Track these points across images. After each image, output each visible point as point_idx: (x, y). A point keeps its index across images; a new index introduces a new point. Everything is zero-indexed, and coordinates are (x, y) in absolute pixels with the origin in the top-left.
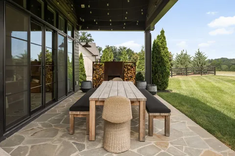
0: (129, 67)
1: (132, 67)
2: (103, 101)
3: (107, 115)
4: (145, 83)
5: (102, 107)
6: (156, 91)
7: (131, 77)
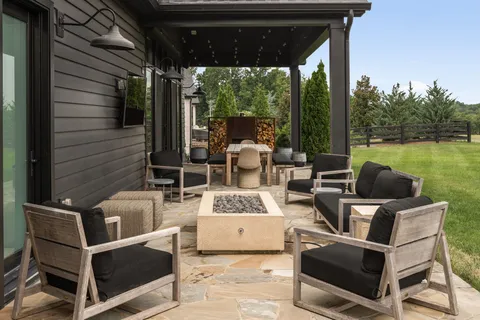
0: (265, 126)
1: (269, 125)
2: (238, 154)
3: (242, 162)
4: (290, 150)
5: (237, 159)
6: (305, 160)
7: (268, 141)
